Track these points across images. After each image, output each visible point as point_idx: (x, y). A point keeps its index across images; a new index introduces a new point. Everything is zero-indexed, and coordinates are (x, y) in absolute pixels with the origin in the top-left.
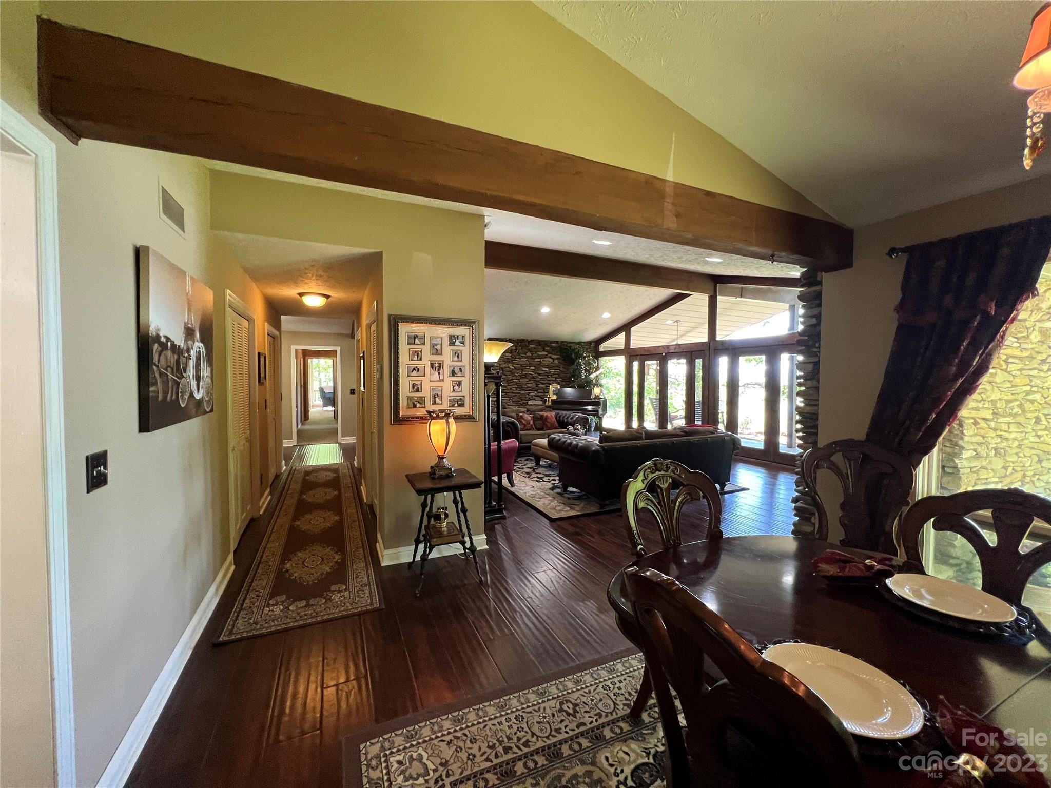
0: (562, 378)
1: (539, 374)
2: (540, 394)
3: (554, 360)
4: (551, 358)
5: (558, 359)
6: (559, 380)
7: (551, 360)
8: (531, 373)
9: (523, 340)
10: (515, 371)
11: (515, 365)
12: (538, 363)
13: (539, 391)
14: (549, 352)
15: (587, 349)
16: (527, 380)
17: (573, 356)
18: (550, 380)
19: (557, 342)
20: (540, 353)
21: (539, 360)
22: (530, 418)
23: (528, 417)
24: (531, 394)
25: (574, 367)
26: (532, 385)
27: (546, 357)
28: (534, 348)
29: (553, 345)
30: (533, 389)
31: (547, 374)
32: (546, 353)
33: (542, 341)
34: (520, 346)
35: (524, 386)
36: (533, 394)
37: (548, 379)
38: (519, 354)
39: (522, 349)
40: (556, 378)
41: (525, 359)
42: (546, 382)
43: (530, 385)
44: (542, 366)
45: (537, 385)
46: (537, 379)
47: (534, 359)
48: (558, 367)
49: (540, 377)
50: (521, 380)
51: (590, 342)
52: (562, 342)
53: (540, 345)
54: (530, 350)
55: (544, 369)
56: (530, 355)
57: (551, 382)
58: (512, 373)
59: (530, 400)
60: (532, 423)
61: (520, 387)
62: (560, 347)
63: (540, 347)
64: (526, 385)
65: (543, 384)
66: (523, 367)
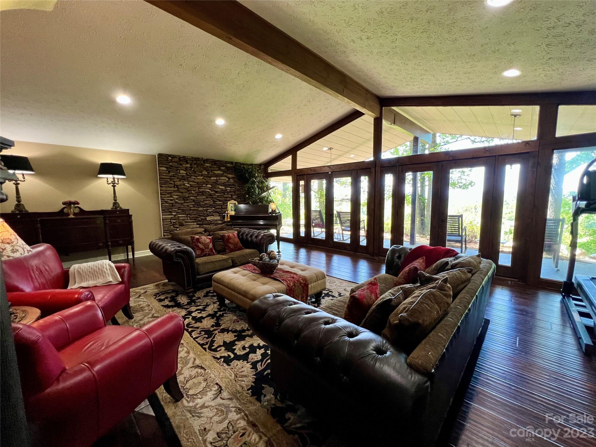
0: (237, 195)
1: (216, 192)
2: (218, 210)
3: (229, 178)
4: (226, 177)
5: (232, 178)
6: (234, 197)
7: (227, 179)
8: (208, 190)
9: (198, 158)
10: (190, 188)
11: (191, 183)
12: (215, 181)
13: (217, 207)
14: (224, 172)
15: (258, 170)
16: (204, 197)
17: (247, 175)
18: (227, 197)
19: (232, 163)
20: (216, 172)
21: (215, 178)
22: (208, 241)
23: (206, 239)
24: (209, 211)
25: (248, 185)
26: (210, 202)
27: (222, 175)
28: (210, 167)
29: (228, 165)
30: (211, 206)
31: (224, 192)
32: (222, 173)
33: (218, 161)
34: (195, 164)
35: (201, 203)
36: (211, 210)
37: (225, 196)
38: (194, 172)
39: (197, 167)
40: (232, 195)
41: (202, 177)
42: (223, 199)
43: (207, 202)
44: (219, 185)
45: (214, 202)
46: (214, 196)
47: (210, 177)
48: (233, 185)
49: (217, 194)
50: (198, 197)
51: (260, 165)
52: (236, 163)
53: (215, 164)
54: (206, 169)
55: (221, 187)
56: (206, 173)
57: (228, 199)
58: (188, 190)
59: (208, 216)
60: (211, 246)
61: (197, 204)
62: (234, 167)
63: (215, 166)
64: (203, 202)
65: (220, 201)
66: (199, 185)
